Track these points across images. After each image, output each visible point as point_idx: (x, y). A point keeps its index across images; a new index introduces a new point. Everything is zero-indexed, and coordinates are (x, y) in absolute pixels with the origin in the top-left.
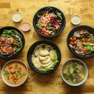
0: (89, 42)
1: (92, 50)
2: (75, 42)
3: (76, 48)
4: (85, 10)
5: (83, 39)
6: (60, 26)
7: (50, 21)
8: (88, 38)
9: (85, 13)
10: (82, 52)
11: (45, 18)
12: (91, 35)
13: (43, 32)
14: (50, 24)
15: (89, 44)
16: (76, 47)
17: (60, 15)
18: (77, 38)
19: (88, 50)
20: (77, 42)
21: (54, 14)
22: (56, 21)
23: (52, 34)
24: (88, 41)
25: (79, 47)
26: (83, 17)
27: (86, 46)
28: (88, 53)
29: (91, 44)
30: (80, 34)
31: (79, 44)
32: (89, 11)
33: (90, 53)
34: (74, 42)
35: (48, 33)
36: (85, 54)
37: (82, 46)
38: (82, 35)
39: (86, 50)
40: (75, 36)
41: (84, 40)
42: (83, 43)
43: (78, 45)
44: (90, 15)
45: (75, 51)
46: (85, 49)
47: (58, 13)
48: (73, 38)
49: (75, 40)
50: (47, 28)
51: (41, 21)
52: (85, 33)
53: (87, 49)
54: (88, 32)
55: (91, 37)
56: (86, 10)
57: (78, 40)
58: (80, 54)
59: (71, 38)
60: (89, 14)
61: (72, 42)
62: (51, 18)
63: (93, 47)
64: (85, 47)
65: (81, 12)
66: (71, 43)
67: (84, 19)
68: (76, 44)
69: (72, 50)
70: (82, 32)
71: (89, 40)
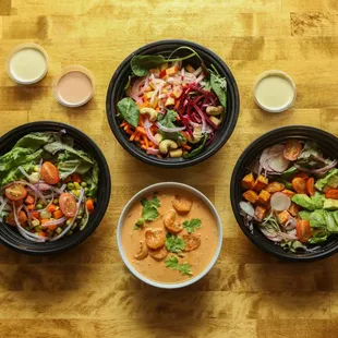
0: (321, 193)
1: (331, 226)
2: (264, 195)
3: (266, 219)
4: (311, 17)
5: (296, 181)
6: (209, 131)
7: (176, 100)
8: (317, 178)
9: (310, 33)
10: (292, 234)
11: (162, 82)
12: (331, 164)
13: (137, 139)
14: (173, 114)
15: (319, 203)
16: (267, 213)
17: (223, 89)
18: (273, 178)
19: (315, 229)
20: (272, 193)
21: (201, 78)
22: (200, 106)
23: (173, 154)
24: (317, 190)
25: (280, 212)
26: (304, 49)
27: (310, 210)
28: (317, 239)
29: (329, 203)
30: (284, 159)
31: (280, 201)
32: (324, 22)
33: (324, 238)
34: (258, 193)
35: (157, 147)
36: (303, 243)
37: (292, 211)
38: (291, 164)
39: (308, 227)
40: (263, 170)
41: (302, 186)
42: (294, 199)
43: (275, 207)
44: (328, 38)
45: (264, 228)
46: (302, 223)
47: (215, 78)
48: (255, 177)
49: (265, 187)
50: (159, 124)
51: (143, 90)
52: (306, 155)
53: (313, 224)
54: (315, 155)
55: (328, 173)
56: (315, 21)
57: (277, 186)
58: (283, 241)
59: (249, 178)
60: (324, 36)
61: (253, 194)
62: (184, 89)
63: (335, 214)
64: (303, 214)
65: (295, 28)
66: (246, 195)
67: (306, 58)
68: (269, 200)
69: (251, 227)
70: (292, 151)
71: (319, 185)
